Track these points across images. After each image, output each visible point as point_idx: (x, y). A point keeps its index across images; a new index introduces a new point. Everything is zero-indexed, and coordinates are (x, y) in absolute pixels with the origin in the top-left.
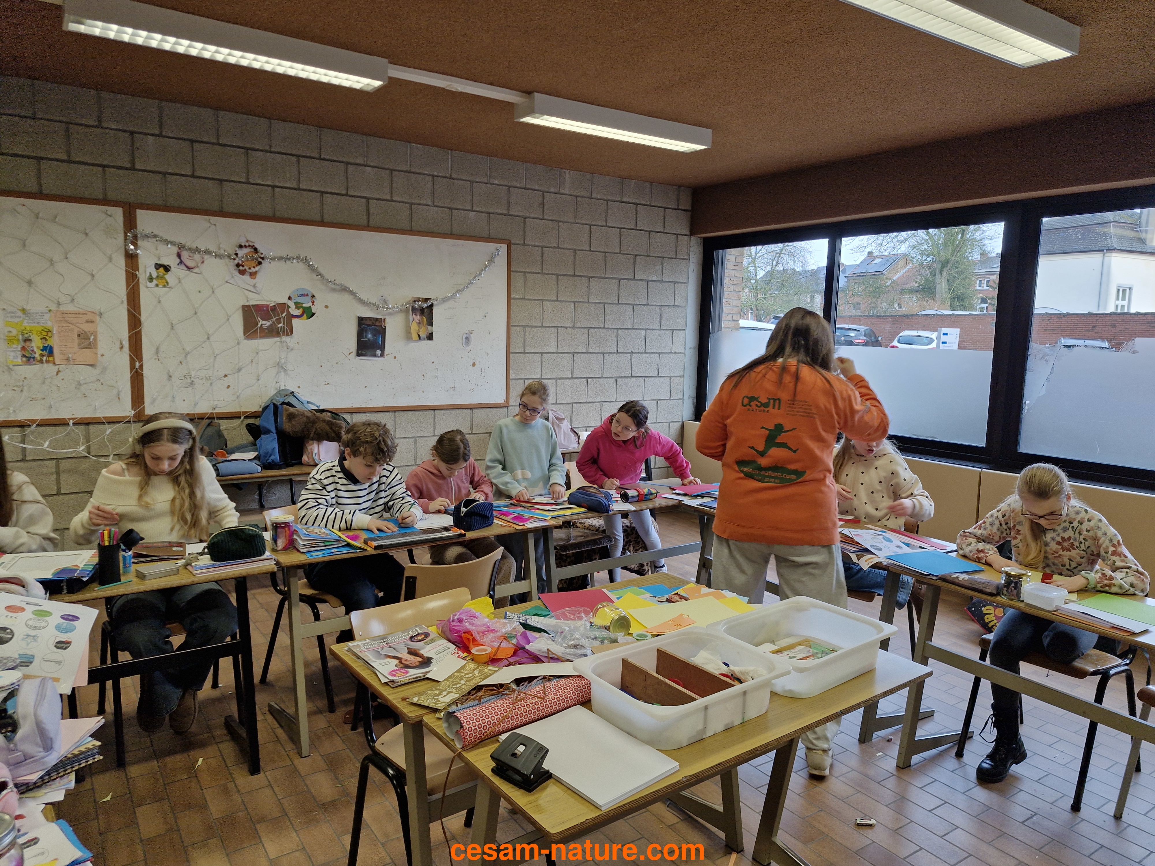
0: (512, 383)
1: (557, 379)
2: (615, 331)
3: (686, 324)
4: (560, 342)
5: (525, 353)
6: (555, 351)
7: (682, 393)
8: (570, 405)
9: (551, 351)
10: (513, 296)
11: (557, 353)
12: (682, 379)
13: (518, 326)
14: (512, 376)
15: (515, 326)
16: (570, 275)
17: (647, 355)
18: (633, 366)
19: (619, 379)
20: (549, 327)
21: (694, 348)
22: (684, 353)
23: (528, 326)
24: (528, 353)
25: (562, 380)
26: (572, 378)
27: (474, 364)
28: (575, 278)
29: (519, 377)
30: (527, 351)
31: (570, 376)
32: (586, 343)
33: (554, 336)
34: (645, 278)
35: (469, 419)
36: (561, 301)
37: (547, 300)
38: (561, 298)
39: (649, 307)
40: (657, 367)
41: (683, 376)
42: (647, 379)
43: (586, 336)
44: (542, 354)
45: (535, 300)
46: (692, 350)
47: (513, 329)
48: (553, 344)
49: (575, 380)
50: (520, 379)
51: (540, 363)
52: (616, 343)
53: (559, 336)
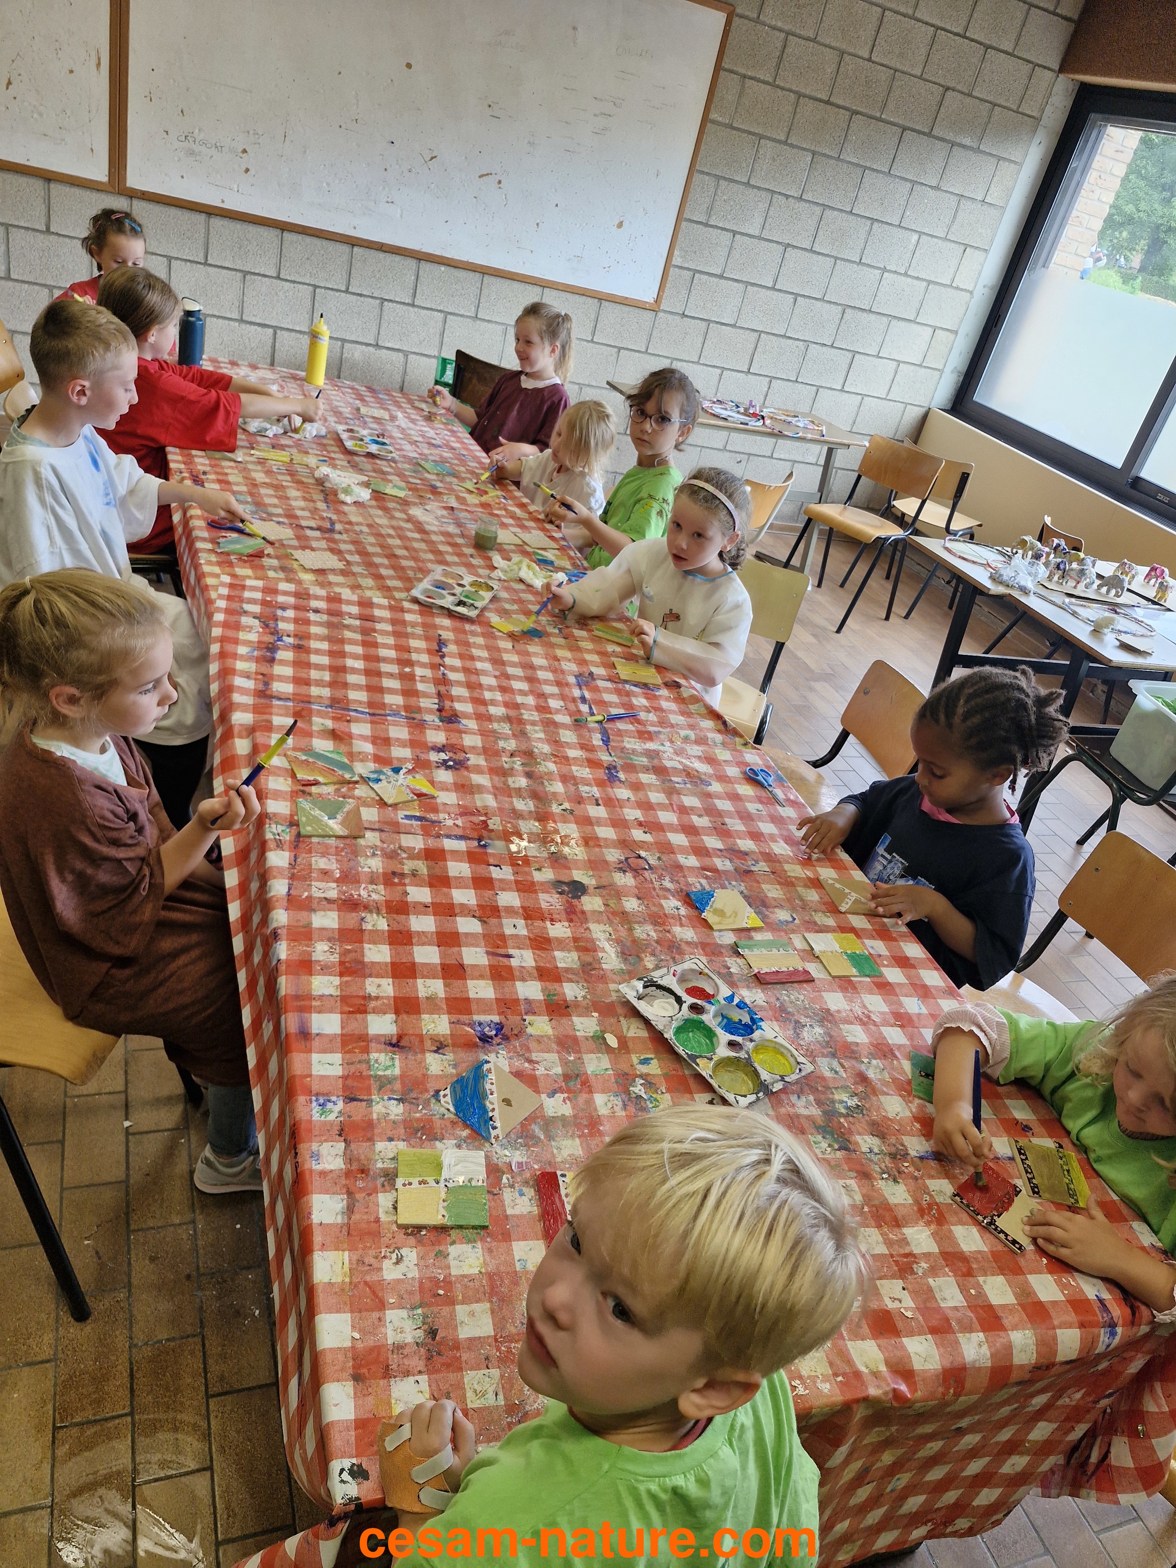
0: (673, 271)
1: (748, 283)
2: (869, 222)
3: (992, 241)
4: (769, 220)
5: (706, 225)
6: (757, 233)
7: (943, 361)
8: (756, 335)
9: (751, 232)
10: (713, 116)
11: (760, 238)
12: (951, 336)
13: (708, 174)
14: (677, 260)
15: (703, 172)
16: (821, 100)
17: (909, 280)
18: (879, 294)
19: (848, 311)
20: (759, 188)
21: (992, 288)
22: (971, 293)
23: (725, 179)
24: (712, 226)
25: (755, 289)
26: (773, 288)
27: (620, 225)
28: (829, 107)
29: (686, 265)
30: (712, 223)
31: (770, 285)
32: (813, 232)
33: (763, 206)
34: (950, 136)
35: (593, 317)
36: (792, 146)
37: (769, 138)
38: (792, 140)
39: (938, 193)
40: (918, 305)
41: (956, 333)
42: (894, 322)
43: (816, 218)
44: (735, 233)
45: (750, 133)
46: (987, 291)
47: (697, 177)
48: (758, 220)
49: (776, 293)
50: (688, 269)
51: (727, 249)
52: (862, 245)
53: (772, 209)
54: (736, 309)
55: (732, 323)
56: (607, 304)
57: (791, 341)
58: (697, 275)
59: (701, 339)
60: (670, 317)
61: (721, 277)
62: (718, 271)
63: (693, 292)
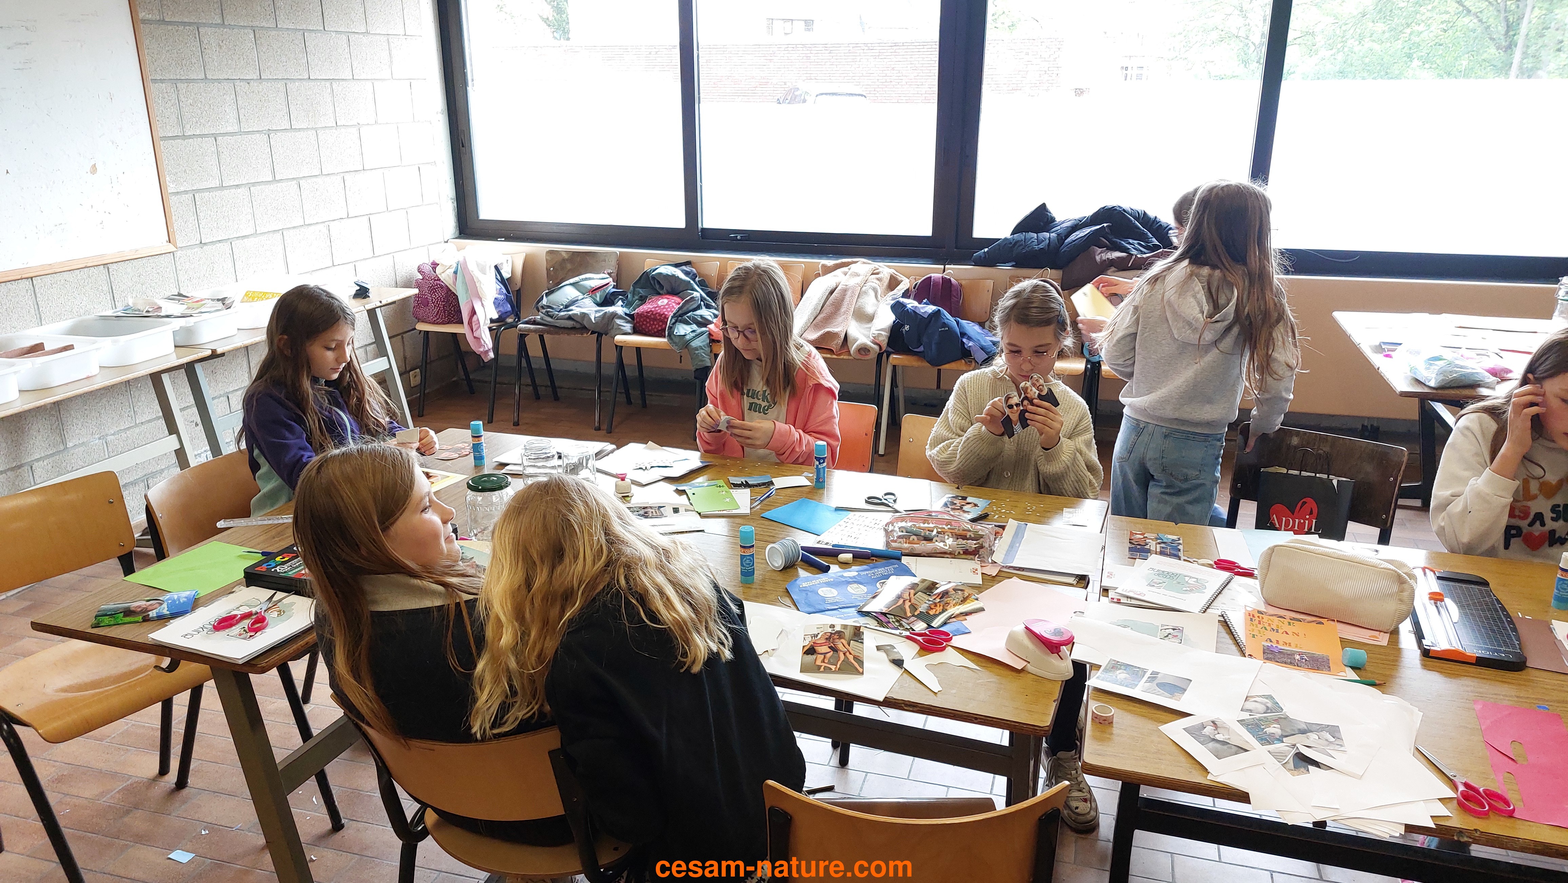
0: (173, 200)
1: (250, 185)
2: (328, 84)
4: (242, 111)
5: (184, 137)
6: (235, 128)
8: (278, 236)
9: (230, 129)
10: (141, 14)
11: (240, 133)
13: (162, 81)
14: (171, 188)
15: (156, 81)
18: (364, 150)
19: (347, 177)
20: (218, 81)
21: (443, 112)
23: (181, 81)
24: (190, 137)
25: (259, 188)
26: (275, 181)
27: (94, 169)
29: (182, 189)
30: (188, 133)
31: (271, 179)
32: (286, 110)
33: (230, 98)
35: (106, 288)
36: (231, 27)
37: (205, 25)
38: (228, 20)
39: (370, 38)
42: (386, 173)
43: (282, 95)
44: (215, 137)
45: (185, 24)
47: (154, 88)
48: (232, 116)
49: (279, 185)
50: (186, 192)
51: (215, 156)
52: (332, 108)
53: (239, 98)
54: (250, 217)
55: (253, 231)
56: (115, 266)
57: (312, 228)
58: (197, 196)
59: (231, 264)
60: (189, 252)
61: (222, 187)
62: (216, 183)
63: (201, 215)
